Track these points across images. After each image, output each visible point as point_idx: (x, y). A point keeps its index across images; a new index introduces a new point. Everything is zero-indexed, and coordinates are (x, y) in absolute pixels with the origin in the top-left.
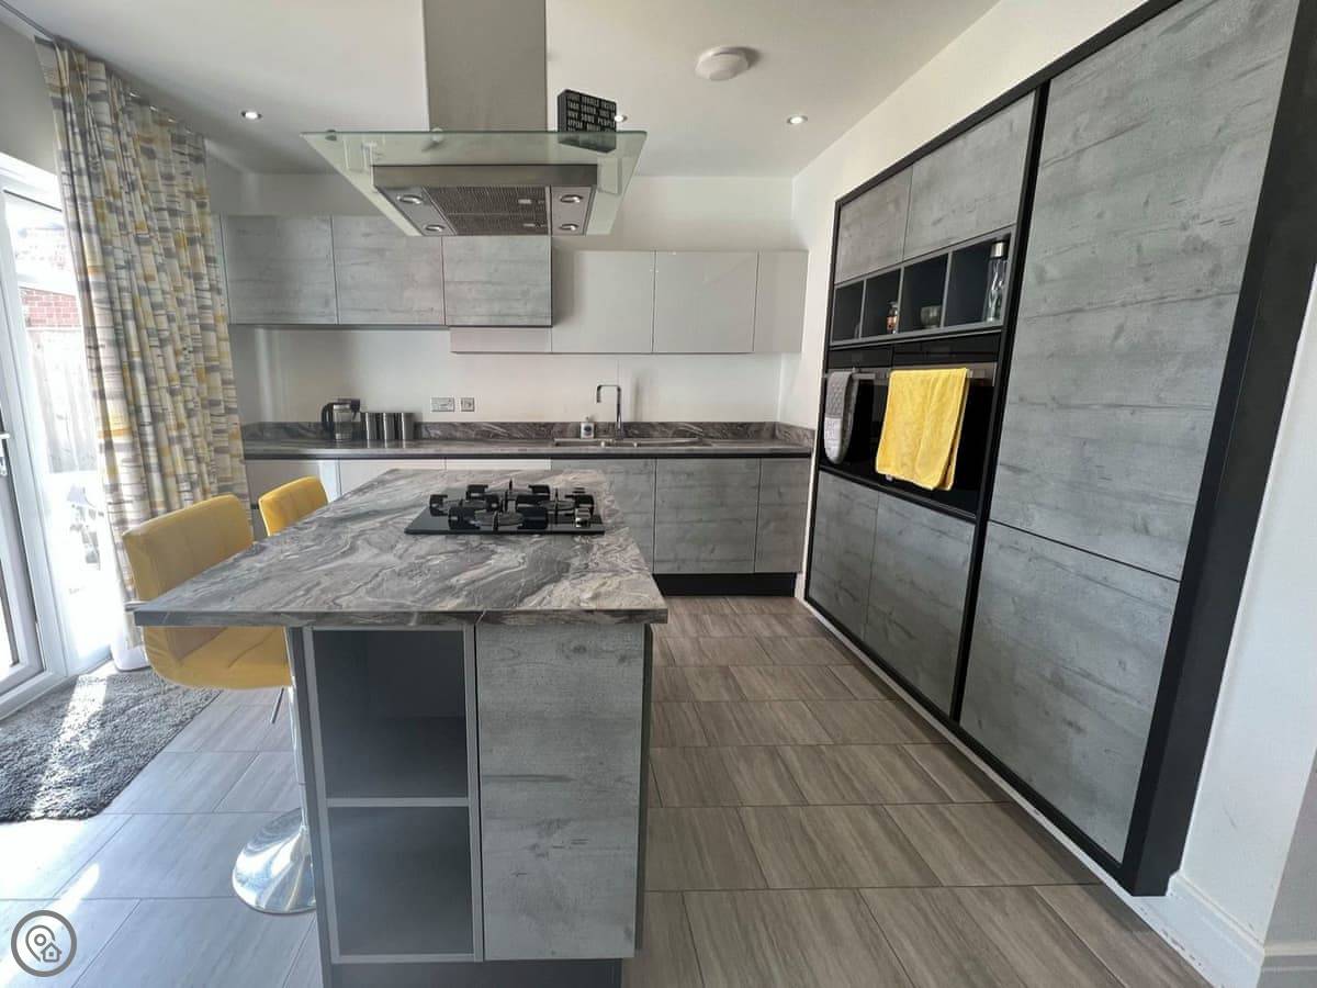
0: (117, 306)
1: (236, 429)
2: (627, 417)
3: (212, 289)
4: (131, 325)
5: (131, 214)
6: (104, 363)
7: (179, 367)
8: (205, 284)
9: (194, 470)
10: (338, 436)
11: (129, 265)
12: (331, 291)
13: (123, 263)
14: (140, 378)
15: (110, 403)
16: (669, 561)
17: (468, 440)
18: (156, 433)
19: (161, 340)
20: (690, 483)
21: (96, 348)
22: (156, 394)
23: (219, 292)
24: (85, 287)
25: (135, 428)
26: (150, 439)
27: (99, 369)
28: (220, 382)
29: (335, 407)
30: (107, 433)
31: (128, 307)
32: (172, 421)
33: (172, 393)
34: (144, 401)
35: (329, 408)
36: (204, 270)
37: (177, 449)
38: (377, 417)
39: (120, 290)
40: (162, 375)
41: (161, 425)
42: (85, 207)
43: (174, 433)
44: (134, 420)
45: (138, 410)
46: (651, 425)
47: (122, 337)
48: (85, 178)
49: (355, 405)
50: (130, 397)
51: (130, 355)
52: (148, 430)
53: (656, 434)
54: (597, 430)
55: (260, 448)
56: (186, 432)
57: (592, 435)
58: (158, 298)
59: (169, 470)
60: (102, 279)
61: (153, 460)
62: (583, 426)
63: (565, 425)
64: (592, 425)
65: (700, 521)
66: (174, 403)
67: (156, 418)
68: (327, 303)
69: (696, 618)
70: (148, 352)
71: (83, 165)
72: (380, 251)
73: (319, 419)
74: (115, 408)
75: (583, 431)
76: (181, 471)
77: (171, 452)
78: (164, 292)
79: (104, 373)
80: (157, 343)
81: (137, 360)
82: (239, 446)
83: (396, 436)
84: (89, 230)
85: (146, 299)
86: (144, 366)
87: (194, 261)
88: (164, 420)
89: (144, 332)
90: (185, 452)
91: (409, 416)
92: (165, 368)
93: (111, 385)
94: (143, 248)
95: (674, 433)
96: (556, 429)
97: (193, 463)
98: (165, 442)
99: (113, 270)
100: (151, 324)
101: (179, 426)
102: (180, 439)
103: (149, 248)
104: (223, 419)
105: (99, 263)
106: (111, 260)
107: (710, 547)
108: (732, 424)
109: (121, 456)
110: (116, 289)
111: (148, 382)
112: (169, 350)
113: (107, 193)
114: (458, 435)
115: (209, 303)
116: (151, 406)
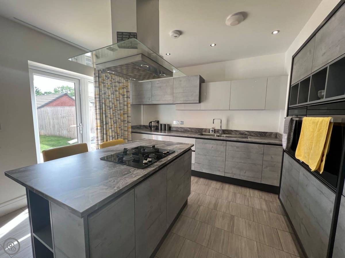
0: (101, 102)
1: (130, 126)
2: (224, 128)
3: (127, 97)
4: (103, 105)
5: (107, 84)
6: (97, 113)
7: (113, 113)
8: (126, 96)
9: (113, 135)
10: (152, 129)
11: (105, 93)
12: (150, 96)
13: (103, 93)
14: (104, 116)
15: (98, 120)
16: (229, 173)
17: (181, 132)
18: (106, 127)
19: (110, 108)
20: (238, 150)
21: (97, 110)
22: (107, 119)
23: (129, 98)
24: (96, 98)
25: (102, 126)
26: (104, 128)
27: (97, 114)
28: (126, 117)
29: (152, 122)
30: (97, 126)
31: (103, 102)
32: (110, 124)
33: (111, 119)
34: (104, 120)
35: (151, 122)
36: (125, 93)
37: (110, 130)
38: (161, 125)
39: (102, 98)
40: (109, 115)
41: (108, 125)
42: (97, 83)
43: (110, 127)
44: (102, 124)
45: (103, 122)
46: (231, 131)
47: (101, 107)
48: (97, 78)
49: (158, 122)
50: (102, 119)
51: (102, 111)
52: (104, 126)
53: (233, 133)
54: (215, 131)
55: (134, 131)
56: (113, 127)
57: (213, 133)
58: (110, 100)
59: (108, 134)
60: (98, 96)
61: (105, 132)
62: (211, 130)
63: (206, 129)
64: (213, 130)
65: (241, 162)
66: (111, 120)
67: (106, 124)
68: (149, 100)
69: (235, 194)
70: (107, 110)
71: (97, 75)
72: (160, 87)
73: (148, 125)
74: (99, 121)
75: (211, 131)
76: (111, 135)
77: (109, 131)
78: (112, 98)
79: (98, 114)
80: (109, 109)
81: (104, 112)
82: (130, 130)
83: (165, 130)
84: (97, 87)
85: (108, 100)
86: (105, 114)
87: (124, 92)
88: (108, 124)
89: (106, 106)
90: (112, 131)
91: (168, 125)
92: (110, 114)
93: (98, 117)
94: (109, 90)
95: (239, 134)
96: (203, 130)
97: (113, 133)
98: (108, 129)
99: (101, 94)
100: (108, 105)
101: (111, 126)
102: (111, 128)
104: (127, 124)
105: (98, 93)
106: (101, 93)
107: (245, 171)
108: (260, 132)
109: (99, 131)
110: (101, 98)
111: (106, 117)
113: (102, 80)
114: (179, 130)
115: (126, 100)
116: (106, 121)
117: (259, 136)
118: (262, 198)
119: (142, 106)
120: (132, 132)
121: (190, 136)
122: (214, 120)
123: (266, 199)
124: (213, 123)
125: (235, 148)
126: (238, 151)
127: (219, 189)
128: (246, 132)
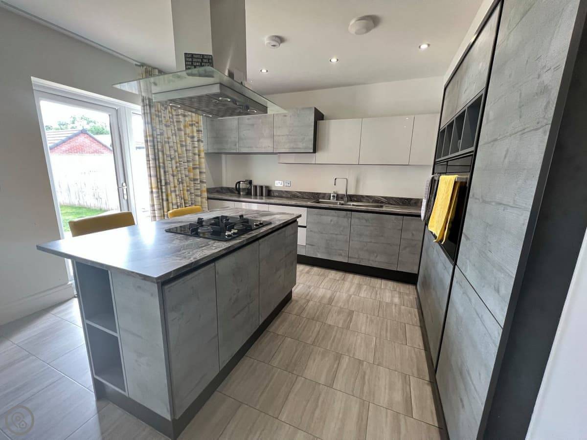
0: (156, 147)
1: (205, 189)
2: (351, 192)
3: (198, 141)
4: (160, 153)
5: (165, 117)
6: (151, 165)
7: (177, 167)
8: (196, 139)
9: (179, 202)
10: (241, 193)
11: (162, 134)
12: (237, 140)
13: (159, 133)
14: (162, 171)
15: (152, 178)
16: (355, 258)
17: (287, 198)
18: (166, 189)
19: (171, 158)
20: (368, 224)
21: (149, 161)
22: (167, 176)
23: (202, 142)
24: (147, 141)
25: (159, 187)
26: (164, 190)
27: (150, 168)
28: (198, 173)
29: (241, 183)
30: (151, 188)
31: (160, 148)
32: (172, 185)
33: (173, 176)
34: (163, 178)
35: (239, 183)
36: (195, 134)
37: (173, 194)
38: (256, 187)
39: (157, 142)
40: (170, 170)
41: (169, 186)
42: (147, 116)
43: (173, 189)
44: (159, 184)
45: (161, 181)
46: (362, 196)
47: (157, 157)
48: (148, 107)
49: (250, 182)
50: (158, 177)
51: (159, 163)
52: (164, 187)
53: (364, 200)
54: (338, 197)
55: (212, 196)
56: (177, 189)
57: (335, 199)
58: (171, 144)
59: (170, 201)
60: (151, 139)
61: (164, 197)
62: (332, 195)
63: (325, 194)
64: (336, 195)
65: (371, 242)
66: (174, 179)
67: (166, 184)
68: (235, 145)
69: (360, 286)
70: (166, 162)
71: (148, 103)
72: (253, 125)
73: (234, 187)
74: (154, 180)
75: (332, 197)
76: (174, 202)
77: (171, 195)
78: (174, 143)
79: (151, 169)
80: (170, 159)
81: (161, 165)
82: (205, 195)
83: (262, 195)
84: (148, 123)
85: (167, 145)
86: (164, 168)
87: (193, 132)
88: (170, 184)
89: (165, 156)
90: (176, 196)
91: (267, 187)
92: (172, 167)
93: (153, 173)
94: (168, 128)
95: (373, 201)
96: (321, 196)
97: (178, 199)
98: (169, 192)
99: (155, 136)
100: (168, 153)
101: (175, 187)
102: (175, 191)
103: (170, 128)
104: (199, 185)
105: (151, 133)
106: (155, 132)
107: (376, 255)
108: (402, 198)
109: (155, 195)
110: (156, 142)
111: (165, 172)
112: (174, 162)
113: (155, 111)
114: (284, 195)
115: (196, 145)
116: (165, 180)
117: (401, 204)
118: (395, 290)
119: (223, 156)
120: (209, 198)
121: (299, 203)
122: (336, 179)
123: (402, 291)
124: (335, 185)
125: (364, 221)
126: (367, 226)
127: (338, 280)
128: (383, 199)
